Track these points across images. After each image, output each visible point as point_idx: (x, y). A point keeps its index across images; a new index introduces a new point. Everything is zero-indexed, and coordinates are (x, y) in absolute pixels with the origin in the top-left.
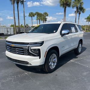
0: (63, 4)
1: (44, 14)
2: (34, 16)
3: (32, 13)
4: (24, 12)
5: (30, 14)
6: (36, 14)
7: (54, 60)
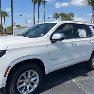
0: (92, 3)
1: (70, 14)
2: (58, 17)
3: (56, 14)
4: (45, 12)
5: (54, 15)
6: (60, 15)
7: (32, 80)
